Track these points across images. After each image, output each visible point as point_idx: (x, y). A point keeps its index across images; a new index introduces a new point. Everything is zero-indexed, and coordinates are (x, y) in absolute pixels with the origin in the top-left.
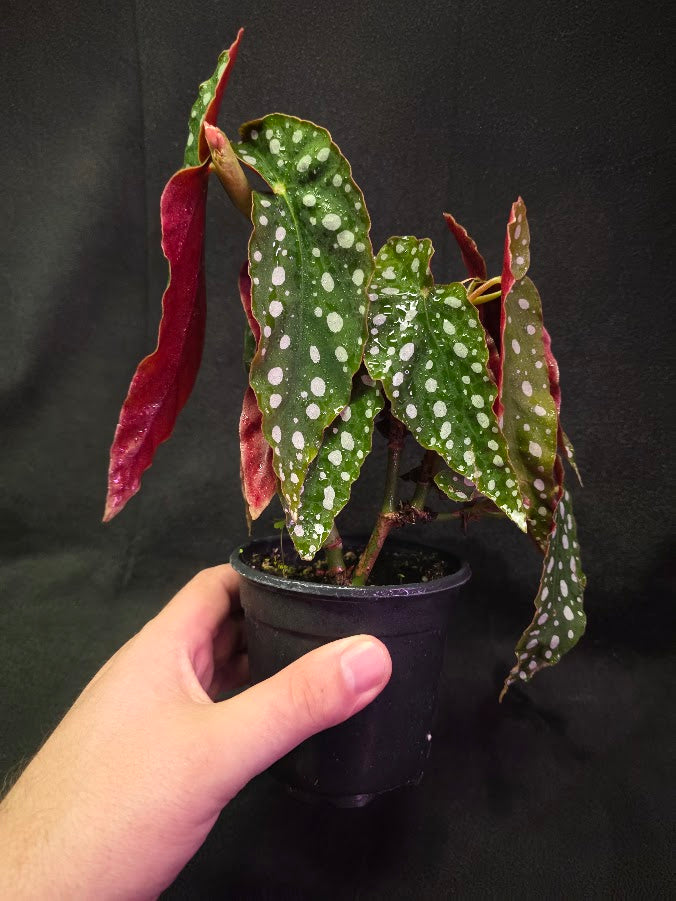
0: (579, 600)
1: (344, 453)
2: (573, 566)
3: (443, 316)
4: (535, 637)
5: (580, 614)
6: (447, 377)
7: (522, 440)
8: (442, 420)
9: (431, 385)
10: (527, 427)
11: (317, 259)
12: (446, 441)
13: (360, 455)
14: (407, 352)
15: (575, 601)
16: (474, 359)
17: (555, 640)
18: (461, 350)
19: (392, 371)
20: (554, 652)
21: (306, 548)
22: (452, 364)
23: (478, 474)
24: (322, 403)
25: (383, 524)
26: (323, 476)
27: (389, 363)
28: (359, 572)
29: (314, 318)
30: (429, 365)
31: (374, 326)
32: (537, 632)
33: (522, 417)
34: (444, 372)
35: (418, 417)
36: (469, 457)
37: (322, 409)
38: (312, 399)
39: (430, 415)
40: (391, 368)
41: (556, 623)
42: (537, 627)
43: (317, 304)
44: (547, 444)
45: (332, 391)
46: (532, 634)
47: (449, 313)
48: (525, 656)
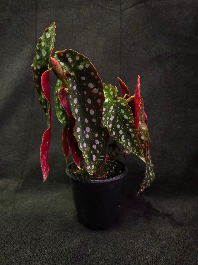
0: (152, 170)
1: (97, 145)
2: (151, 163)
3: (121, 108)
5: (153, 173)
7: (139, 136)
8: (122, 135)
9: (118, 126)
10: (140, 132)
11: (86, 95)
12: (123, 140)
13: (101, 146)
14: (112, 118)
15: (152, 171)
16: (130, 120)
17: (149, 181)
18: (126, 117)
20: (148, 184)
22: (123, 120)
23: (132, 148)
24: (89, 133)
25: (106, 159)
26: (92, 152)
27: (108, 122)
28: (100, 171)
29: (86, 111)
30: (118, 121)
31: (103, 112)
32: (145, 180)
34: (122, 123)
35: (116, 135)
36: (129, 144)
37: (90, 135)
38: (87, 133)
39: (118, 134)
41: (149, 177)
42: (145, 179)
43: (86, 107)
44: (145, 136)
47: (122, 107)
48: (142, 186)
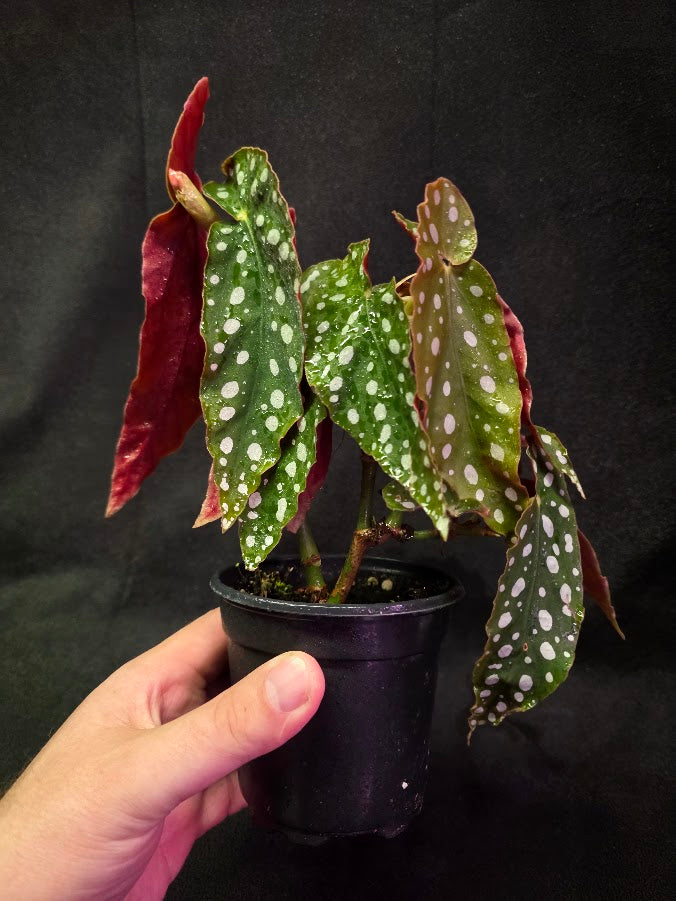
0: (571, 638)
1: (299, 463)
2: (566, 596)
3: (382, 315)
4: (495, 671)
5: (566, 655)
6: (387, 378)
7: (482, 443)
8: (382, 423)
9: (372, 388)
10: (487, 428)
11: (272, 275)
12: (384, 445)
13: (309, 465)
14: (346, 355)
16: (404, 354)
17: (526, 681)
18: (394, 346)
19: (330, 376)
20: (527, 696)
21: (252, 556)
22: (390, 363)
23: (413, 479)
24: (281, 415)
25: (356, 542)
26: (280, 487)
27: (327, 368)
28: (335, 593)
29: (271, 332)
30: (370, 367)
31: (317, 334)
32: (498, 666)
33: (481, 417)
34: (384, 373)
35: (361, 422)
36: (407, 461)
37: (280, 421)
38: (271, 412)
39: (372, 418)
40: (329, 373)
41: (528, 660)
42: (498, 660)
43: (273, 318)
44: (511, 445)
45: (289, 402)
46: (490, 667)
47: (386, 311)
48: (486, 694)
